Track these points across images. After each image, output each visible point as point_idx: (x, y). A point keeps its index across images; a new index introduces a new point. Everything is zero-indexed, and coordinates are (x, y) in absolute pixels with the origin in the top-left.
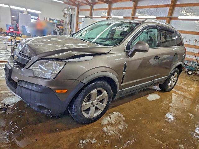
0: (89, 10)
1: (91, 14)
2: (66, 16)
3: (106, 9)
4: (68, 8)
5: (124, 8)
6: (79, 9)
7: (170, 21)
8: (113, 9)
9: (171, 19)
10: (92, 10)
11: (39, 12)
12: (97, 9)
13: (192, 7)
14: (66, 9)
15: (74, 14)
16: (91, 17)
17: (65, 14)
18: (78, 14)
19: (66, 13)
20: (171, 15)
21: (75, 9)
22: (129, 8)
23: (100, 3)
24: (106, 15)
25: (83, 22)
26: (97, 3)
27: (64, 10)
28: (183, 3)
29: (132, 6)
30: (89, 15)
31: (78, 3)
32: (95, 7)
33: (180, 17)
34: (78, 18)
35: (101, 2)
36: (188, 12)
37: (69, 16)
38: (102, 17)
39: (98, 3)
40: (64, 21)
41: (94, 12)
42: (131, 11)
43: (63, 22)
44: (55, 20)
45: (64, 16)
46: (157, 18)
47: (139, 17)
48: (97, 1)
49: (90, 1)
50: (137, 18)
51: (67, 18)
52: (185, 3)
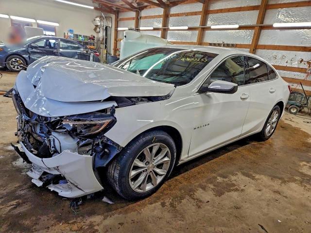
0: (133, 19)
1: (137, 25)
2: (98, 30)
3: (159, 16)
4: (101, 17)
5: (187, 14)
6: (118, 17)
7: (260, 32)
8: (171, 16)
9: (262, 28)
10: (138, 19)
11: (56, 25)
12: (146, 17)
13: (294, 9)
14: (98, 19)
15: (110, 26)
16: (138, 30)
17: (97, 26)
18: (117, 26)
19: (99, 24)
20: (262, 23)
21: (111, 18)
22: (196, 13)
23: (150, 8)
24: (160, 26)
25: (125, 37)
26: (146, 7)
27: (95, 20)
28: (280, 2)
29: (201, 10)
30: (133, 27)
31: (117, 8)
32: (143, 13)
33: (276, 25)
34: (116, 31)
35: (152, 6)
36: (288, 17)
37: (103, 29)
38: (155, 29)
39: (148, 7)
40: (96, 37)
41: (142, 21)
42: (199, 18)
44: (81, 36)
45: (95, 29)
46: (240, 28)
47: (213, 27)
48: (146, 4)
49: (135, 5)
50: (209, 28)
51: (99, 32)
52: (282, 2)
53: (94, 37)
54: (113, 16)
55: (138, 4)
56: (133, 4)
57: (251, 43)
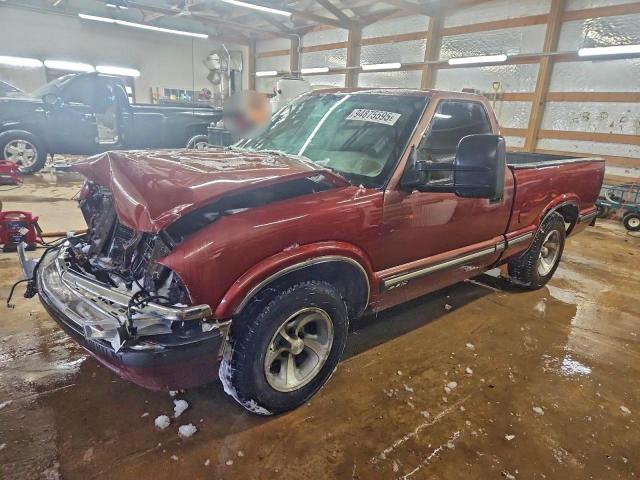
0: (287, 52)
1: (295, 64)
2: (216, 77)
3: (341, 45)
4: (221, 53)
5: (398, 39)
6: (255, 51)
7: (552, 66)
8: (364, 44)
9: (554, 59)
10: (296, 54)
11: (135, 73)
12: (312, 49)
13: (619, 18)
14: (215, 56)
15: (240, 69)
16: (296, 75)
17: (213, 71)
18: (253, 69)
19: (218, 66)
20: (555, 47)
21: (241, 52)
22: (416, 36)
23: (321, 29)
24: (343, 64)
25: (280, 92)
26: (311, 28)
27: (209, 59)
28: (589, 7)
29: (426, 29)
30: (288, 68)
31: (251, 34)
32: (307, 41)
33: (584, 52)
34: (253, 80)
35: (324, 26)
36: (608, 35)
37: (226, 75)
38: (332, 71)
39: (315, 28)
40: (212, 92)
41: (305, 57)
42: (423, 45)
43: (208, 98)
44: (183, 91)
45: (210, 78)
46: (510, 61)
47: (452, 62)
48: (311, 22)
49: (290, 26)
50: (445, 65)
51: (219, 82)
52: (594, 6)
53: (209, 92)
54: (246, 50)
55: (296, 23)
56: (285, 24)
57: (534, 90)
